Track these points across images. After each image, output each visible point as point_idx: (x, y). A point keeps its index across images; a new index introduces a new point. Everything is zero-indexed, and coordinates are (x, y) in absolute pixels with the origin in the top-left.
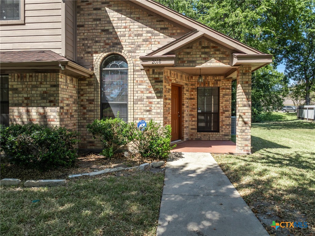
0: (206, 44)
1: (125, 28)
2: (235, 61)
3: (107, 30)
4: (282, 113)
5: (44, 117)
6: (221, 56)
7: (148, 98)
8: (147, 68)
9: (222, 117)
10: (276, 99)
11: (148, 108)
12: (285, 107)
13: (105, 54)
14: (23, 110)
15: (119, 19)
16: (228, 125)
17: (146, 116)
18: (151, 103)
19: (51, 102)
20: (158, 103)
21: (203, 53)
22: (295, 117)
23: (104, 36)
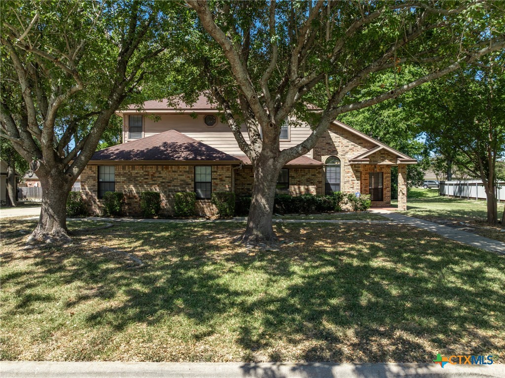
0: (383, 152)
1: (339, 142)
2: (399, 162)
3: (329, 143)
4: (422, 189)
5: (308, 190)
6: (391, 158)
7: (352, 180)
8: (351, 165)
9: (385, 192)
10: (416, 173)
11: (352, 186)
12: (426, 182)
13: (328, 156)
14: (296, 187)
15: (336, 137)
16: (389, 196)
17: (351, 190)
18: (353, 183)
19: (312, 183)
20: (358, 183)
21: (381, 157)
22: (437, 194)
23: (327, 147)
